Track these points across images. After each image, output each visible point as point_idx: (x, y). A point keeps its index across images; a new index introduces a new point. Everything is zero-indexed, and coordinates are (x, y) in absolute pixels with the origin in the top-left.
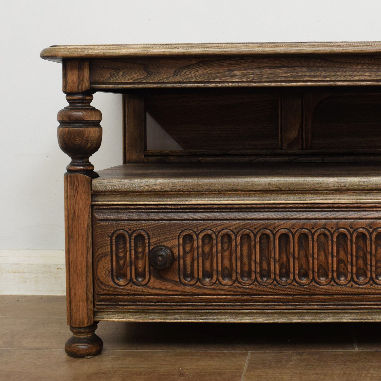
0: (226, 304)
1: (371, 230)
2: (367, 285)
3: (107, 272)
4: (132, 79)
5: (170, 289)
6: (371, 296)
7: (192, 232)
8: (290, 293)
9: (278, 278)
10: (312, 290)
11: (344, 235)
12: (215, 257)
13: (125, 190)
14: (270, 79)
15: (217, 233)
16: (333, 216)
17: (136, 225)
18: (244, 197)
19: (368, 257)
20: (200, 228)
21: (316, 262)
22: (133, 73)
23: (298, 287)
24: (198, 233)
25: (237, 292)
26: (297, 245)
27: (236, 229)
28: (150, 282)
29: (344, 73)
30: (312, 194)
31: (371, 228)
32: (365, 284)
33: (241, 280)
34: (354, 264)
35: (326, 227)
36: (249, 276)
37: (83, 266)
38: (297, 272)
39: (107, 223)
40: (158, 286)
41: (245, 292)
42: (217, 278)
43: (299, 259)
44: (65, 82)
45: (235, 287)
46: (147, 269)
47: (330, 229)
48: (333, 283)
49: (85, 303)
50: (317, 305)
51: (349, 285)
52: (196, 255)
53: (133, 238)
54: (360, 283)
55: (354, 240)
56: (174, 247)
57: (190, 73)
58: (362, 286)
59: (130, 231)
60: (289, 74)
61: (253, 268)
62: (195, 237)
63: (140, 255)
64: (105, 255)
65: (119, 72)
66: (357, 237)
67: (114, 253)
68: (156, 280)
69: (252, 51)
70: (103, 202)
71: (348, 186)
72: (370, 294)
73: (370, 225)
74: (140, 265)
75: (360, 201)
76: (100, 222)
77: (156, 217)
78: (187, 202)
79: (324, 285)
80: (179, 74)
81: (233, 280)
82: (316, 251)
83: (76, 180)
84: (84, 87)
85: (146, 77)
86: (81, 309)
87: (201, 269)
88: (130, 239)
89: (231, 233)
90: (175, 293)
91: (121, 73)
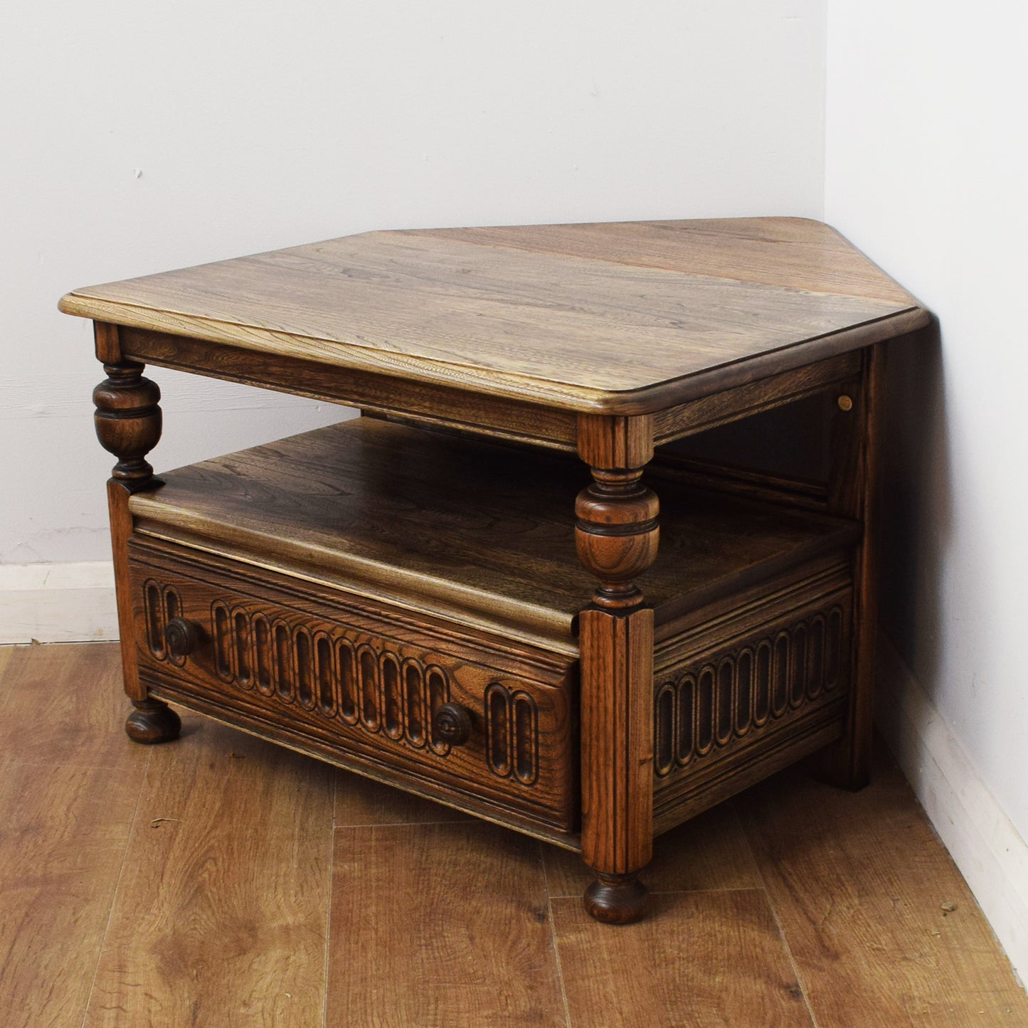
2: (422, 751)
3: (143, 635)
5: (208, 680)
6: (429, 769)
7: (225, 604)
8: (334, 730)
9: (320, 704)
10: (359, 734)
11: (392, 663)
15: (250, 616)
17: (167, 577)
19: (423, 706)
20: (232, 602)
21: (361, 694)
22: (164, 346)
23: (343, 724)
25: (277, 709)
26: (339, 661)
27: (270, 615)
28: (187, 664)
29: (398, 398)
31: (424, 662)
32: (421, 748)
33: (280, 693)
34: (406, 711)
35: (371, 644)
36: (289, 690)
38: (340, 702)
39: (139, 566)
40: (196, 673)
41: (286, 712)
42: (255, 683)
45: (274, 701)
47: (375, 648)
48: (382, 733)
51: (402, 742)
52: (230, 641)
53: (165, 595)
54: (414, 744)
55: (405, 675)
56: (207, 621)
57: (223, 359)
58: (416, 750)
59: (162, 585)
61: (292, 680)
62: (228, 614)
64: (140, 611)
66: (408, 672)
67: (148, 611)
68: (192, 664)
70: (145, 532)
72: (426, 765)
73: (423, 658)
79: (372, 732)
81: (271, 690)
82: (360, 677)
83: (116, 492)
86: (134, 676)
87: (237, 662)
90: (212, 688)
91: (151, 343)
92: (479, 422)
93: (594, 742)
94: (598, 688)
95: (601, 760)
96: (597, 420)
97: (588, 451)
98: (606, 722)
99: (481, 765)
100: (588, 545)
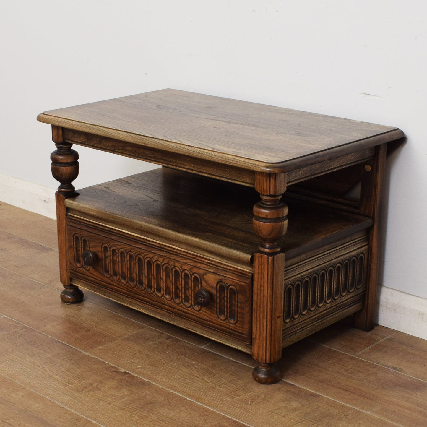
1: (191, 273)
2: (189, 308)
4: (81, 141)
5: (99, 277)
7: (107, 245)
8: (152, 299)
9: (147, 288)
10: (163, 301)
11: (178, 272)
12: (118, 264)
14: (143, 156)
15: (118, 250)
16: (173, 257)
17: (84, 233)
19: (190, 290)
20: (111, 244)
21: (164, 284)
22: (81, 137)
23: (156, 297)
24: (110, 247)
25: (129, 289)
27: (127, 250)
28: (90, 270)
33: (130, 283)
34: (183, 292)
35: (169, 264)
36: (134, 282)
37: (65, 250)
38: (155, 287)
39: (71, 228)
40: (94, 273)
41: (132, 291)
42: (119, 278)
45: (127, 286)
47: (171, 265)
48: (173, 301)
49: (66, 271)
51: (181, 305)
52: (109, 260)
54: (186, 306)
55: (183, 277)
56: (99, 252)
57: (106, 143)
58: (187, 308)
59: (81, 236)
61: (135, 277)
62: (109, 249)
64: (71, 247)
66: (184, 275)
67: (75, 247)
68: (93, 269)
70: (72, 214)
73: (191, 270)
79: (168, 300)
80: (102, 143)
81: (126, 281)
82: (164, 277)
83: (59, 197)
84: (60, 140)
85: (87, 141)
86: (64, 274)
87: (112, 269)
88: (81, 240)
89: (125, 252)
90: (101, 280)
91: (76, 135)
92: (214, 173)
93: (258, 308)
94: (261, 286)
95: (261, 316)
97: (259, 187)
98: (263, 300)
99: (214, 315)
100: (258, 226)
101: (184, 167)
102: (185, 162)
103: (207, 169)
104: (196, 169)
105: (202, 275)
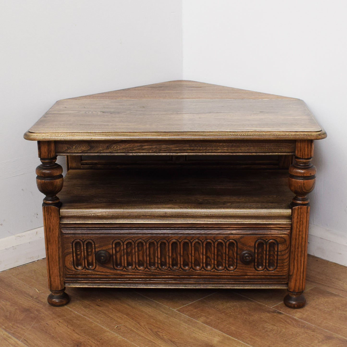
0: (140, 280)
1: (226, 241)
2: (223, 271)
3: (71, 263)
4: (81, 150)
5: (108, 272)
6: (225, 277)
7: (120, 241)
8: (178, 274)
9: (171, 266)
10: (191, 273)
11: (210, 243)
12: (134, 255)
13: (80, 216)
14: (166, 151)
15: (135, 242)
16: (204, 233)
17: (87, 237)
18: (151, 219)
19: (224, 255)
20: (124, 239)
21: (193, 258)
22: (82, 147)
23: (183, 271)
24: (123, 241)
25: (147, 274)
26: (182, 248)
27: (146, 239)
28: (96, 268)
29: (211, 148)
30: (191, 218)
31: (226, 239)
32: (222, 270)
33: (149, 267)
34: (216, 259)
35: (199, 239)
36: (154, 265)
37: (57, 257)
38: (182, 263)
39: (69, 236)
40: (101, 271)
41: (152, 274)
42: (136, 267)
43: (183, 256)
44: (40, 152)
45: (146, 271)
46: (94, 261)
47: (201, 240)
48: (203, 269)
49: (59, 277)
50: (194, 281)
51: (213, 270)
52: (122, 254)
53: (85, 244)
54: (219, 270)
55: (216, 246)
56: (109, 249)
57: (117, 147)
58: (220, 271)
59: (83, 240)
60: (177, 148)
61: (156, 261)
62: (122, 244)
63: (89, 253)
64: (69, 253)
65: (73, 146)
66: (218, 244)
67: (74, 252)
68: (99, 267)
69: (155, 138)
70: (67, 222)
71: (213, 214)
72: (224, 275)
73: (225, 238)
74: (90, 258)
75: (220, 222)
76: (65, 235)
77: (98, 232)
78: (117, 222)
79: (198, 270)
80: (110, 148)
81: (145, 267)
82: (193, 252)
83: (50, 209)
84: (52, 156)
85: (90, 150)
86: (56, 281)
87: (126, 261)
89: (143, 241)
90: (111, 274)
91: (74, 147)
92: (250, 151)
93: (297, 250)
94: (299, 231)
95: (299, 255)
96: (305, 142)
97: (300, 153)
98: (302, 241)
99: (252, 269)
100: (302, 184)
101: (216, 152)
102: (217, 147)
103: (243, 148)
104: (229, 151)
105: (239, 239)
